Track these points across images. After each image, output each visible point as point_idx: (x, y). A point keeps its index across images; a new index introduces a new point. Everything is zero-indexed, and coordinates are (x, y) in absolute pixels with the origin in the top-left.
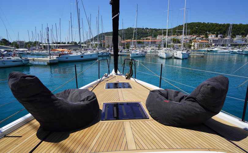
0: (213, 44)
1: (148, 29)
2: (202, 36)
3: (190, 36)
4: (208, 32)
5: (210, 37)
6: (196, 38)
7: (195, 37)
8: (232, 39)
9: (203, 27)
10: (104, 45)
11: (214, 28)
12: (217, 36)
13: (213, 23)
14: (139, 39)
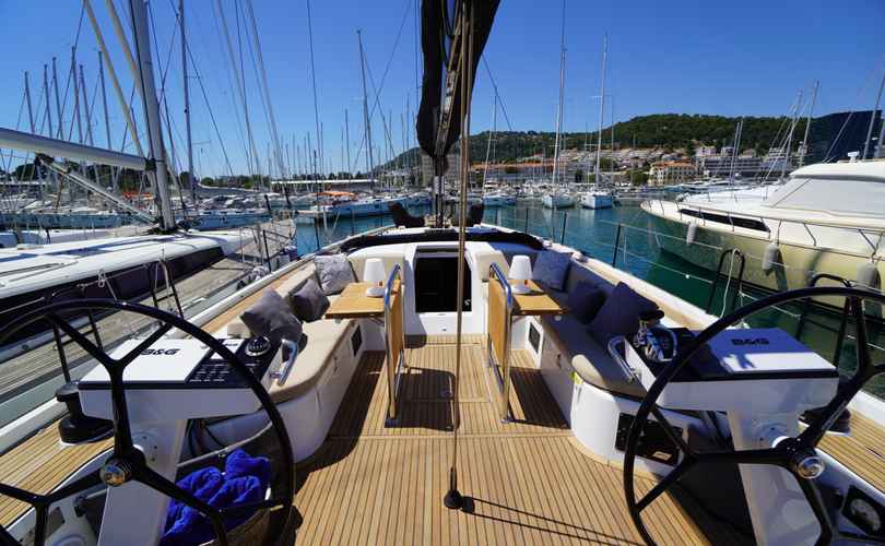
0: (706, 172)
1: (535, 133)
2: (678, 151)
3: (646, 151)
4: (694, 140)
5: (699, 154)
6: (661, 156)
7: (659, 153)
8: (759, 158)
9: (681, 125)
10: (420, 180)
11: (712, 130)
12: (718, 152)
13: (710, 115)
14: (512, 160)
